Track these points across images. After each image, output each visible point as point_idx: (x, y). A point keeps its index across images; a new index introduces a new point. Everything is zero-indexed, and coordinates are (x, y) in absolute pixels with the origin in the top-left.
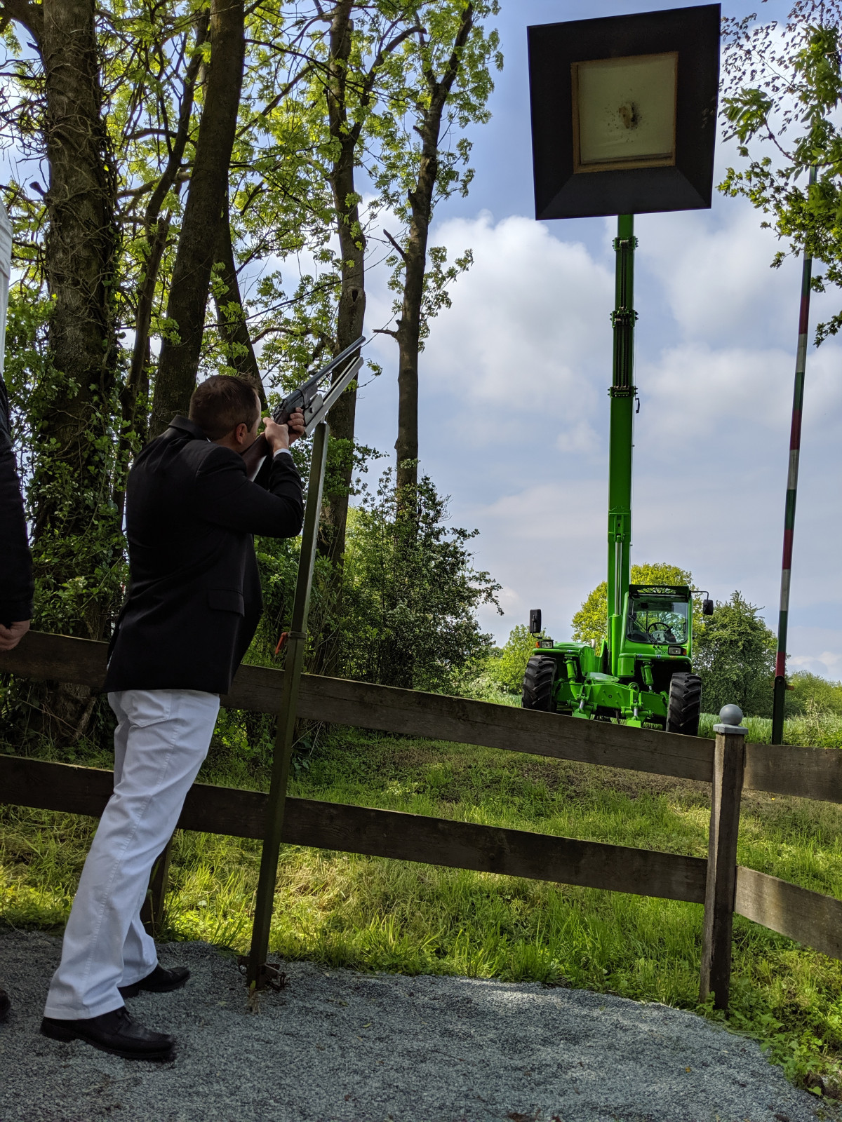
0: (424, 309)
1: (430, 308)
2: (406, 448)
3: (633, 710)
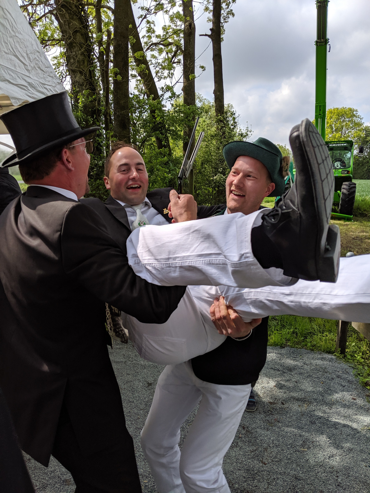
0: (222, 20)
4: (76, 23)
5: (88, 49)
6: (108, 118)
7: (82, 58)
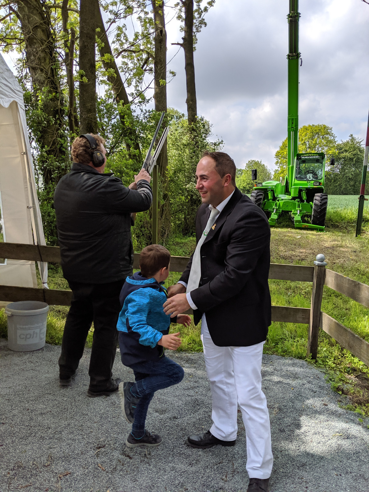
3: (297, 211)
4: (37, 19)
5: (49, 46)
6: (72, 120)
7: (44, 55)
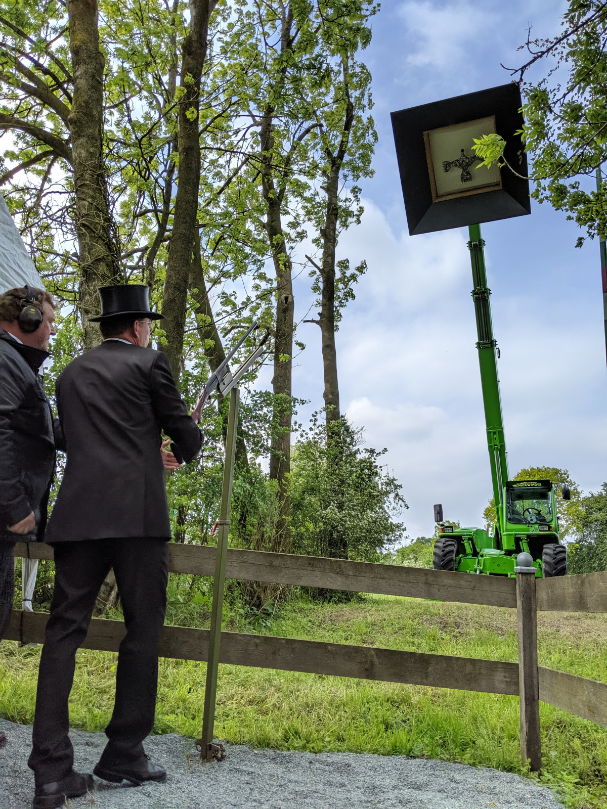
0: (336, 303)
1: (340, 302)
2: (331, 396)
